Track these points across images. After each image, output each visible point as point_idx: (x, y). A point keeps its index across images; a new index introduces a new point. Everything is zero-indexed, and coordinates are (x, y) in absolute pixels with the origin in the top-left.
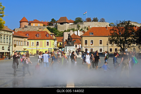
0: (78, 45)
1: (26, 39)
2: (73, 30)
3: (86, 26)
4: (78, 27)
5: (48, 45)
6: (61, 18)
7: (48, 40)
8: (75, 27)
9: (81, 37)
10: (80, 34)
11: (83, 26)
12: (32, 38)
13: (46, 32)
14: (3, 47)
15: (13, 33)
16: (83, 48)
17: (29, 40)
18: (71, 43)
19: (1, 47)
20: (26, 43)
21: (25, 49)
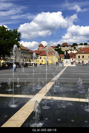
0: (74, 59)
1: (39, 56)
2: (71, 50)
3: (79, 48)
4: (75, 48)
6: (63, 43)
8: (73, 48)
9: (76, 54)
10: (75, 52)
11: (78, 48)
12: (44, 54)
14: (23, 60)
15: (30, 51)
16: (77, 60)
17: (41, 56)
18: (68, 57)
19: (22, 60)
20: (39, 57)
21: (38, 61)
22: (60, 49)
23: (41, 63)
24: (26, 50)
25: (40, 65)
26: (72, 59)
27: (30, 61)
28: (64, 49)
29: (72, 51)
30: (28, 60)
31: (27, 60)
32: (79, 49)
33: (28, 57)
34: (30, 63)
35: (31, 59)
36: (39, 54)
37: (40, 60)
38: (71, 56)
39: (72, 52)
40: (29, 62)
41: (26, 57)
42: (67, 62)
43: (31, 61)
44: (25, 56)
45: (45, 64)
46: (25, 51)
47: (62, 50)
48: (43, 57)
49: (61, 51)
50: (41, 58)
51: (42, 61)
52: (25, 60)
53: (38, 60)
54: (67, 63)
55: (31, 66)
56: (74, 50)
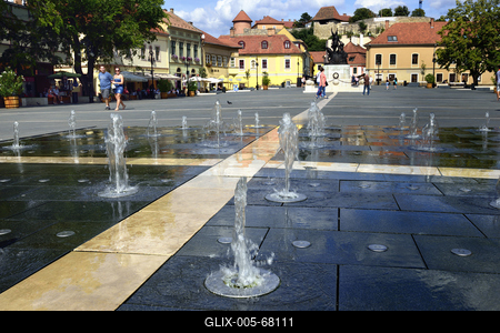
0: (359, 69)
1: (236, 54)
2: (349, 35)
3: (378, 25)
4: (363, 28)
5: (288, 66)
6: (322, 9)
7: (288, 55)
8: (355, 28)
9: (369, 46)
10: (363, 41)
11: (373, 27)
12: (252, 51)
13: (284, 36)
14: (179, 70)
15: (203, 37)
16: (372, 73)
17: (244, 55)
18: (339, 56)
19: (175, 68)
20: (237, 61)
21: (234, 75)
22: (312, 30)
23: (243, 81)
24: (189, 32)
25: (241, 88)
26: (352, 69)
27: (204, 75)
28: (323, 32)
29: (353, 38)
30: (197, 71)
31: (193, 71)
32: (378, 31)
33: (197, 61)
34: (205, 83)
35: (208, 66)
36: (236, 49)
37: (241, 73)
38: (351, 59)
39: (355, 41)
40: (200, 79)
41: (188, 59)
42: (336, 77)
43: (207, 72)
44: (185, 55)
45: (257, 87)
46: (185, 36)
47: (316, 34)
48: (248, 61)
49: (315, 39)
50: (242, 63)
51: (247, 74)
52: (184, 70)
53: (231, 71)
54: (336, 81)
55: (207, 91)
56: (362, 35)
